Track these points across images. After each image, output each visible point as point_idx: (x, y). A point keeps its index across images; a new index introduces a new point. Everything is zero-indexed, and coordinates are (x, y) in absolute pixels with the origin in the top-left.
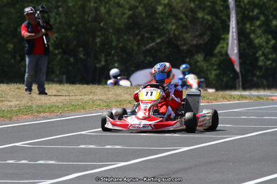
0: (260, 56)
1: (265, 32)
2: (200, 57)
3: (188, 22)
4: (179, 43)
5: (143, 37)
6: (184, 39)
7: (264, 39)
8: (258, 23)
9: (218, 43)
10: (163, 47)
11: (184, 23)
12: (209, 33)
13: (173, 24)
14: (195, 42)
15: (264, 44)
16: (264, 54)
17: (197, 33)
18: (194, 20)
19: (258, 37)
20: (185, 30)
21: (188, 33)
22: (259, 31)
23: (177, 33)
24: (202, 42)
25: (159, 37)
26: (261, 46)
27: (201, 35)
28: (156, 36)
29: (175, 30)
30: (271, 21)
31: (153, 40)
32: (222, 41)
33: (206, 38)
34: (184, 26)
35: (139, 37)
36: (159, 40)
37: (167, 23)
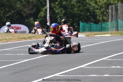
0: (58, 18)
1: (60, 7)
2: (32, 19)
3: (26, 3)
4: (22, 13)
5: (5, 10)
6: (24, 11)
7: (60, 10)
8: (57, 3)
9: (40, 12)
10: (15, 15)
11: (24, 4)
12: (35, 8)
13: (19, 4)
14: (29, 12)
15: (60, 12)
16: (60, 17)
17: (30, 8)
18: (28, 2)
19: (57, 10)
20: (25, 7)
21: (25, 8)
22: (57, 7)
23: (21, 8)
24: (32, 12)
25: (13, 10)
26: (58, 14)
27: (32, 9)
28: (11, 10)
29: (20, 7)
30: (62, 2)
31: (10, 12)
32: (41, 12)
33: (34, 10)
34: (24, 5)
35: (3, 11)
36: (13, 12)
37: (16, 4)
